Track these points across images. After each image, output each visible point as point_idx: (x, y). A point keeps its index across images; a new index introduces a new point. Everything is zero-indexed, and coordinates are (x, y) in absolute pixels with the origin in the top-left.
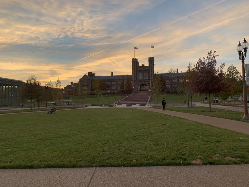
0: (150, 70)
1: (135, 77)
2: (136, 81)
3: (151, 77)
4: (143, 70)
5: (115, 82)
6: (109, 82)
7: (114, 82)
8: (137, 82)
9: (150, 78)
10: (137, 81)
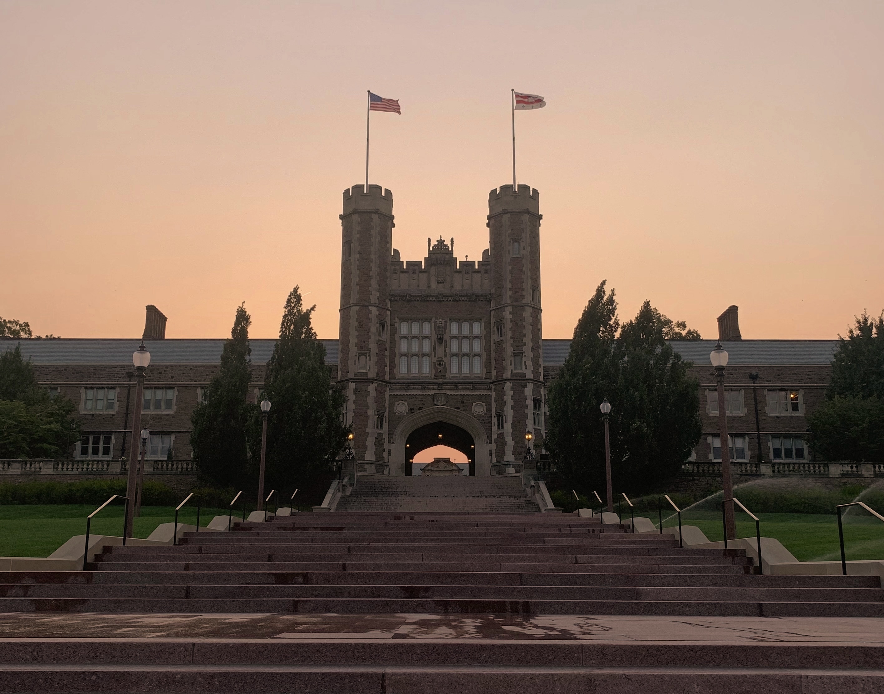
0: (507, 298)
1: (363, 351)
2: (371, 388)
3: (518, 353)
4: (440, 299)
5: (171, 395)
6: (112, 395)
7: (159, 394)
8: (379, 400)
9: (501, 369)
10: (380, 393)
